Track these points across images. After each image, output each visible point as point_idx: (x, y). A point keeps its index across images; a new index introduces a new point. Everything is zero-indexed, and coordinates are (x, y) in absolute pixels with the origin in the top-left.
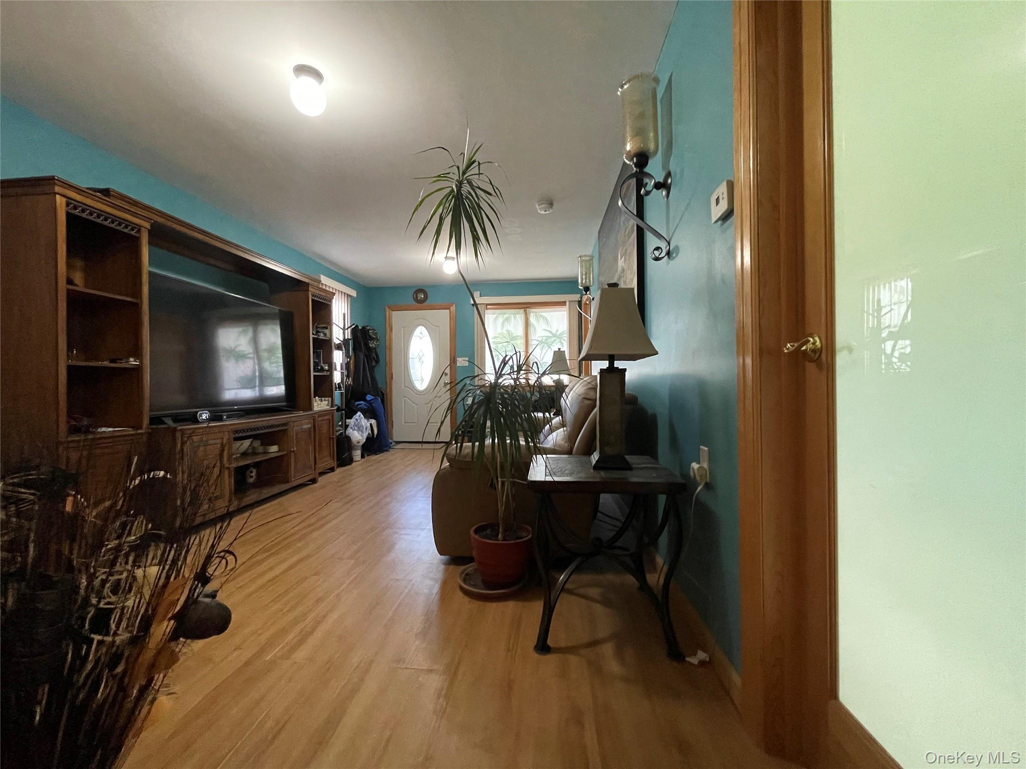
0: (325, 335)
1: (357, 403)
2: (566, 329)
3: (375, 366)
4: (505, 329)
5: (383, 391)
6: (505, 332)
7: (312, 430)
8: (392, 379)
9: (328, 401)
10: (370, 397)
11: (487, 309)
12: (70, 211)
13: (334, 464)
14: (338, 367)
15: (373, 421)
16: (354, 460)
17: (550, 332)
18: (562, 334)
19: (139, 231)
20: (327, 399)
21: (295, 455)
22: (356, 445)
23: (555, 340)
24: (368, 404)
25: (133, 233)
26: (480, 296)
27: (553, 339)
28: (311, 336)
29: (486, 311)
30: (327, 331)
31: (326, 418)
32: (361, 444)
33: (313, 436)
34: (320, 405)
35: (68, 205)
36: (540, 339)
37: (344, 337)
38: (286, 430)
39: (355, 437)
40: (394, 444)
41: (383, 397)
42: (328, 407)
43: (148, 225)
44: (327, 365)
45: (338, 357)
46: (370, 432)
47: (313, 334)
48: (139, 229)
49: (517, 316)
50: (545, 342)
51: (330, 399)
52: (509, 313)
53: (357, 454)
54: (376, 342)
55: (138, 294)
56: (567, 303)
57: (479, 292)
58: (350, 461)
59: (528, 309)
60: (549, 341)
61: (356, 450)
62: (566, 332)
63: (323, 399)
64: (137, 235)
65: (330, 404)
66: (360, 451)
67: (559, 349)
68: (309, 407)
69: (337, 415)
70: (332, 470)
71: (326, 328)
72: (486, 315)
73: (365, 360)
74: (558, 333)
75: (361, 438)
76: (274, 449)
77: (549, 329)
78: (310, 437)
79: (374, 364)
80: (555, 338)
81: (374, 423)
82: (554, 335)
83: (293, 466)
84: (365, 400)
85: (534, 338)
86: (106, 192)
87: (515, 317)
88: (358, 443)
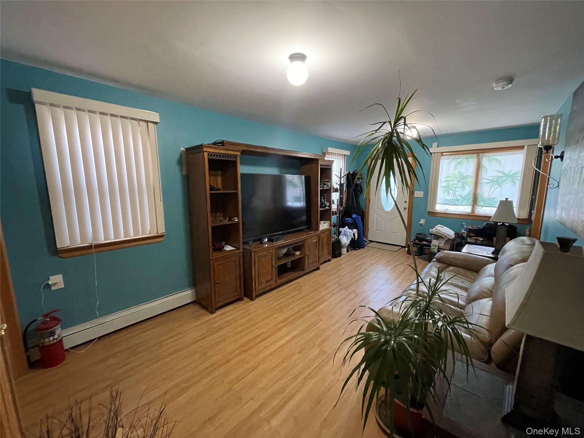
0: (328, 186)
1: (347, 219)
2: (520, 169)
3: (359, 195)
4: (457, 170)
5: (363, 210)
6: (457, 173)
7: (318, 242)
8: (370, 202)
9: (328, 223)
10: (355, 216)
11: (442, 155)
12: (210, 158)
13: (330, 257)
14: (336, 202)
15: (355, 231)
16: (342, 254)
17: (503, 173)
18: (516, 173)
19: (236, 158)
20: (328, 222)
21: (308, 257)
22: (343, 246)
23: (507, 179)
24: (353, 220)
25: (234, 159)
26: (438, 147)
27: (505, 178)
28: (319, 189)
29: (442, 157)
30: (329, 184)
31: (326, 233)
32: (347, 245)
33: (318, 245)
34: (324, 226)
35: (208, 155)
36: (491, 179)
37: (340, 182)
38: (304, 244)
39: (344, 242)
40: (368, 242)
41: (363, 215)
42: (328, 227)
43: (239, 154)
44: (328, 203)
45: (335, 196)
46: (353, 237)
47: (320, 187)
48: (236, 156)
49: (470, 160)
50: (496, 182)
51: (329, 222)
52: (462, 158)
53: (344, 251)
54: (361, 180)
55: (236, 188)
56: (526, 148)
57: (437, 143)
58: (340, 255)
59: (481, 154)
60: (500, 180)
61: (344, 248)
62: (520, 172)
63: (326, 222)
64: (235, 160)
65: (329, 225)
66: (346, 249)
67: (507, 199)
68: (317, 229)
69: (333, 229)
70: (329, 260)
71: (329, 182)
72: (441, 160)
73: (353, 193)
74: (511, 173)
75: (347, 242)
76: (298, 253)
77: (502, 170)
78: (317, 246)
79: (359, 194)
80: (508, 178)
81: (355, 232)
82: (506, 175)
83: (307, 262)
84: (351, 218)
85: (484, 178)
86: (222, 143)
87: (467, 161)
88: (345, 244)
